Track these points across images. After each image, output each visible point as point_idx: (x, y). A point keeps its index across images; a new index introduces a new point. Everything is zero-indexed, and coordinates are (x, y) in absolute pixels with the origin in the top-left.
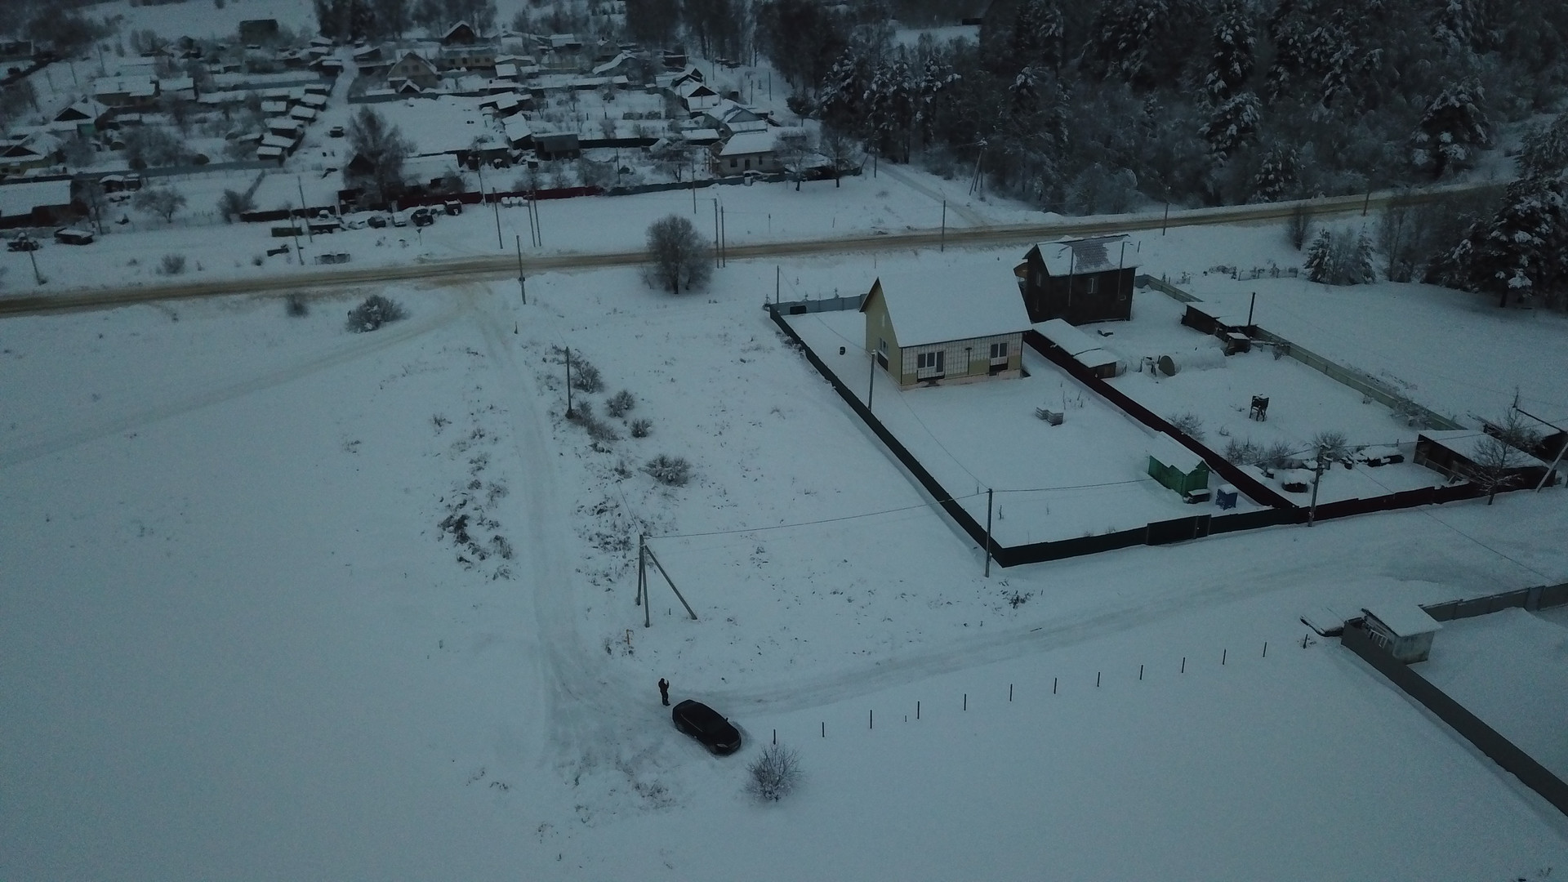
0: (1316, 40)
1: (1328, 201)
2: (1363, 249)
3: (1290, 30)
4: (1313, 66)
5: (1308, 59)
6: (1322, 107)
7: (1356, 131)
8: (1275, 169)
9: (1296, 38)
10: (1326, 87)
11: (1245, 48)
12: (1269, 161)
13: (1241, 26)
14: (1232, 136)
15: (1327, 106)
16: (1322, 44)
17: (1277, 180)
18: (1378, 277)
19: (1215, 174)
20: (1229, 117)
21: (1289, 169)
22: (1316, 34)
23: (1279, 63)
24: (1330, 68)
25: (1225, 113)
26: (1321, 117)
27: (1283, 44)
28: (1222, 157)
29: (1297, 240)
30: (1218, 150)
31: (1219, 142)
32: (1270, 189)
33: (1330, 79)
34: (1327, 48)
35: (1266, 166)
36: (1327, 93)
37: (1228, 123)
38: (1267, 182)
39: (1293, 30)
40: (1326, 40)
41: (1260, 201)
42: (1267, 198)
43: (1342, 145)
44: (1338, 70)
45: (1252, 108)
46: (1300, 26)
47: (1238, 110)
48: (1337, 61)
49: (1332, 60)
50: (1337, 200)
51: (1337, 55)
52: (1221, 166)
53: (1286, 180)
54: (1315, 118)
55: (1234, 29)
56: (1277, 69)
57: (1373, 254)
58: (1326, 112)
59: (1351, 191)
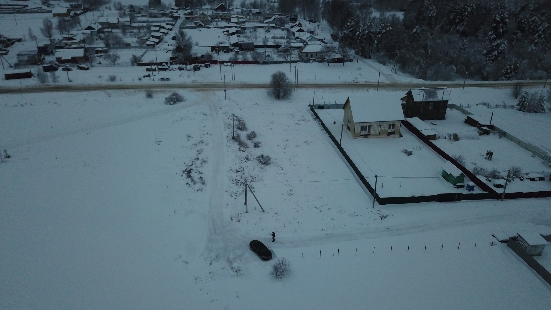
0: (533, 21)
1: (531, 81)
2: (541, 100)
3: (523, 17)
4: (531, 31)
5: (530, 28)
6: (533, 46)
7: (546, 56)
8: (510, 68)
9: (525, 20)
10: (535, 39)
11: (505, 23)
12: (508, 65)
13: (504, 15)
14: (495, 55)
15: (535, 46)
16: (535, 23)
17: (511, 72)
18: (546, 111)
19: (487, 69)
20: (494, 48)
21: (516, 68)
22: (533, 19)
23: (518, 29)
24: (538, 32)
25: (493, 46)
26: (532, 50)
27: (520, 22)
28: (491, 63)
29: (516, 95)
30: (489, 60)
31: (490, 57)
32: (508, 76)
33: (537, 36)
34: (538, 24)
35: (507, 67)
36: (536, 41)
37: (494, 50)
38: (507, 73)
39: (524, 17)
40: (537, 21)
41: (503, 80)
42: (506, 79)
43: (540, 61)
44: (540, 33)
45: (504, 45)
46: (528, 16)
47: (498, 45)
48: (541, 29)
49: (539, 29)
50: (534, 81)
51: (541, 27)
52: (490, 66)
53: (515, 72)
54: (529, 50)
55: (501, 16)
56: (516, 31)
57: (545, 102)
58: (534, 48)
59: (540, 78)
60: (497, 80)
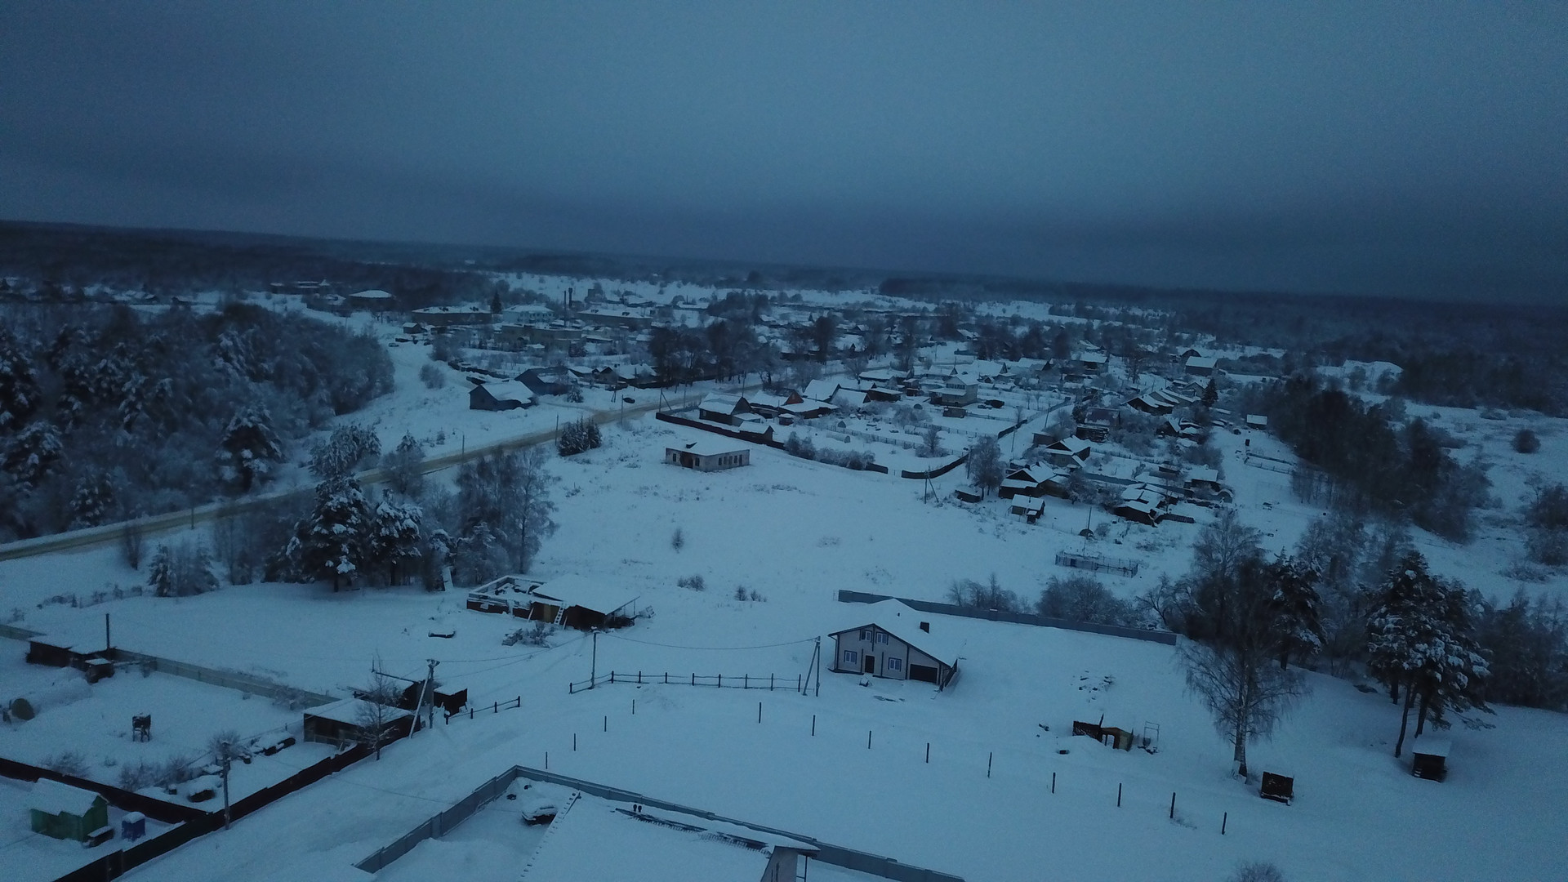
0: (104, 370)
1: (154, 519)
2: (201, 559)
3: (74, 361)
4: (105, 395)
5: (99, 389)
6: (125, 433)
7: (165, 452)
8: (92, 494)
9: (82, 368)
10: (123, 414)
11: (28, 379)
12: (83, 487)
13: (19, 357)
14: (34, 465)
15: (130, 431)
16: (110, 375)
17: (95, 505)
18: (222, 584)
19: (23, 504)
20: (27, 446)
21: (106, 493)
22: (102, 365)
23: (69, 393)
24: (123, 396)
25: (22, 442)
26: (126, 441)
27: (69, 374)
28: (27, 487)
29: (133, 560)
30: (20, 480)
31: (19, 473)
32: (90, 514)
33: (126, 407)
34: (116, 378)
35: (81, 491)
36: (126, 419)
37: (27, 452)
38: (84, 509)
39: (77, 361)
40: (113, 371)
41: (81, 527)
42: (88, 523)
43: (152, 468)
44: (132, 398)
45: (53, 437)
46: (85, 358)
47: (36, 439)
48: (129, 390)
49: (124, 389)
50: (162, 518)
51: (128, 385)
52: (28, 496)
53: (106, 503)
54: (119, 443)
55: (12, 361)
56: (67, 399)
57: (212, 563)
58: (130, 437)
59: (173, 508)
60: (63, 530)
